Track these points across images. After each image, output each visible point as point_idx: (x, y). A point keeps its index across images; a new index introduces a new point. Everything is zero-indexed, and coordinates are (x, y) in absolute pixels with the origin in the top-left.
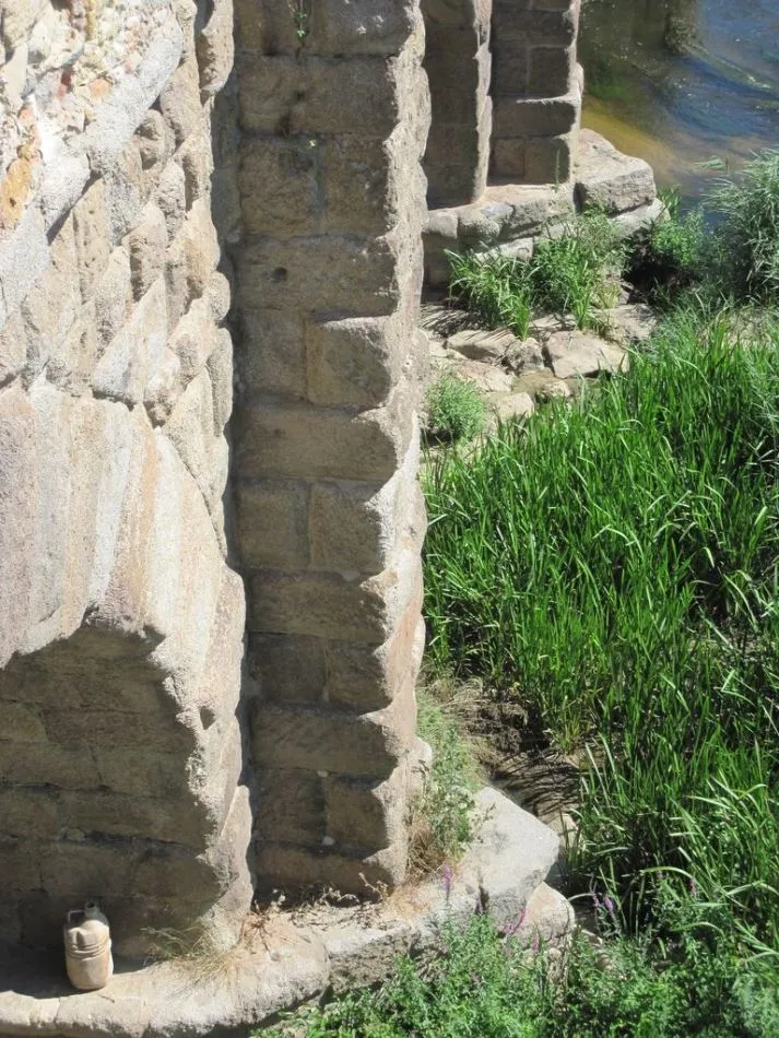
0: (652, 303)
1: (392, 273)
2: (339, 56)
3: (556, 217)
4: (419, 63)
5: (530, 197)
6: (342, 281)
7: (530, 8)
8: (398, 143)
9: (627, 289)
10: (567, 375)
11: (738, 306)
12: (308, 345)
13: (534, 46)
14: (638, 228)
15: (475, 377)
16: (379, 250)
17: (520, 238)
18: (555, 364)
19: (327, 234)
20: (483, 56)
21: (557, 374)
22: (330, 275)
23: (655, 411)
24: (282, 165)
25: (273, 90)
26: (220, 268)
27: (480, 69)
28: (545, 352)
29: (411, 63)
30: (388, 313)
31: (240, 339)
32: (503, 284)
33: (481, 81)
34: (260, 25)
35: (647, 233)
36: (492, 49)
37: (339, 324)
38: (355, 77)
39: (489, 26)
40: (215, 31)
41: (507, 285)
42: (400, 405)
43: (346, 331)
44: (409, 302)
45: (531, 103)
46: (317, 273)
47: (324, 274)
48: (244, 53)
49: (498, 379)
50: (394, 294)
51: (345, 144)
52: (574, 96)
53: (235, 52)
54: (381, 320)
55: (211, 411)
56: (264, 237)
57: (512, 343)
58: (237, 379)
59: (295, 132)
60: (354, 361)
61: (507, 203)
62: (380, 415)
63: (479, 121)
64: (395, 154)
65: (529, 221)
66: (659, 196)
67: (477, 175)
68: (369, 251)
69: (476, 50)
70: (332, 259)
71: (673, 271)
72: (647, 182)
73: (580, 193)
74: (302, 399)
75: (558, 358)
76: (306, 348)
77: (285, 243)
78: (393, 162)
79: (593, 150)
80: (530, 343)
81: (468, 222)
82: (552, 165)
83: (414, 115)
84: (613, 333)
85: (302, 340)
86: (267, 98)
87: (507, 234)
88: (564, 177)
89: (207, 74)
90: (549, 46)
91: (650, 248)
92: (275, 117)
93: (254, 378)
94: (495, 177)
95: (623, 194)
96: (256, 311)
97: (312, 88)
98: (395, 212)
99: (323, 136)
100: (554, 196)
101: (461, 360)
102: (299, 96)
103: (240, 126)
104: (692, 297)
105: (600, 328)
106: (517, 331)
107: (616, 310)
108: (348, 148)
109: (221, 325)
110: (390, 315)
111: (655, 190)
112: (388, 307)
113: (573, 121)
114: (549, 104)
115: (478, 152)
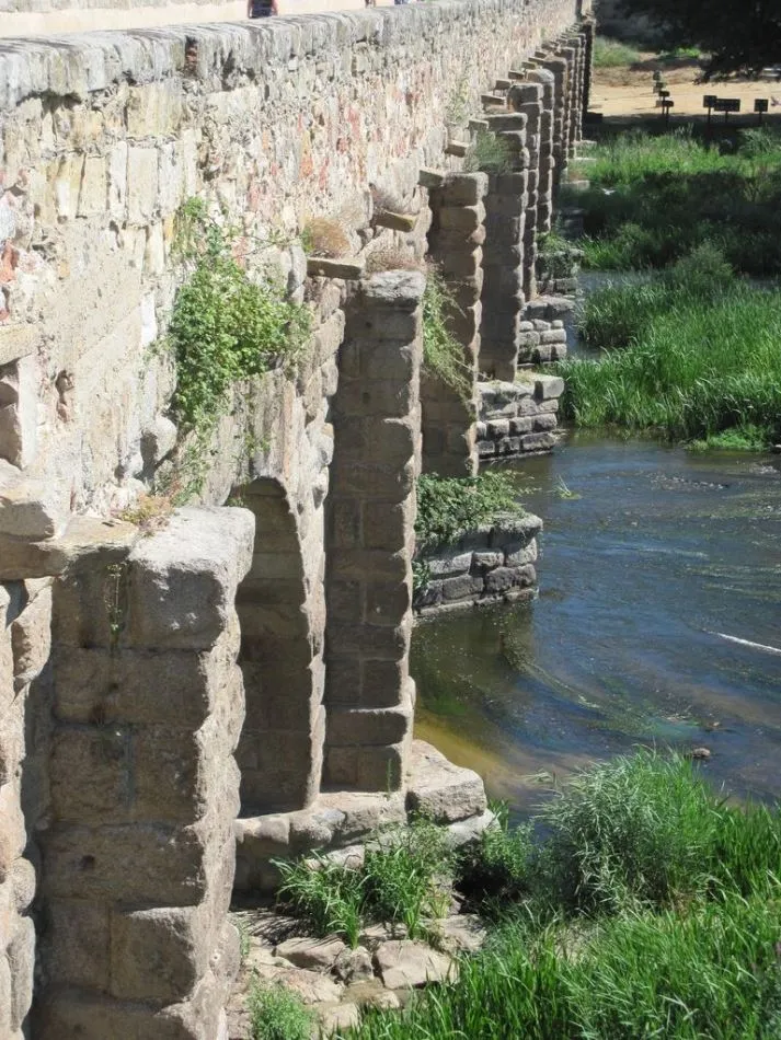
0: (483, 914)
1: (199, 862)
2: (153, 650)
3: (387, 825)
4: (233, 660)
5: (361, 803)
6: (150, 870)
7: (363, 623)
8: (209, 734)
9: (458, 899)
10: (398, 985)
11: (567, 918)
12: (113, 936)
13: (365, 659)
14: (469, 838)
15: (303, 985)
16: (188, 839)
17: (353, 844)
18: (385, 974)
19: (136, 823)
20: (317, 667)
21: (386, 983)
22: (137, 863)
23: (482, 1023)
24: (93, 753)
25: (88, 681)
26: (26, 855)
27: (314, 679)
28: (375, 961)
29: (224, 659)
30: (196, 903)
31: (44, 930)
32: (334, 892)
33: (314, 691)
34: (77, 618)
35: (476, 844)
36: (326, 660)
37: (146, 914)
38: (168, 670)
39: (323, 638)
40: (32, 622)
41: (337, 893)
42: (204, 1000)
43: (152, 921)
44: (218, 894)
45: (364, 713)
46: (125, 862)
47: (132, 863)
48: (62, 645)
49: (327, 988)
50: (201, 884)
51: (157, 733)
52: (406, 706)
53: (52, 644)
54: (188, 910)
55: (9, 1004)
56: (73, 824)
57: (342, 951)
58: (40, 971)
59: (107, 722)
60: (159, 952)
61: (339, 810)
62: (183, 1010)
63: (312, 729)
64: (205, 744)
65: (360, 828)
66: (489, 807)
67: (310, 781)
68: (176, 840)
69: (309, 661)
70: (140, 847)
71: (503, 883)
72: (478, 793)
73: (412, 801)
74: (105, 992)
75: (388, 967)
76: (110, 939)
77: (94, 831)
78: (203, 752)
79: (424, 761)
80: (361, 952)
81: (300, 828)
82: (384, 775)
83: (227, 708)
84: (443, 943)
85: (107, 931)
86: (82, 688)
87: (338, 841)
88: (396, 785)
89: (22, 663)
90: (382, 659)
91: (482, 858)
92: (88, 707)
93: (57, 970)
94: (329, 784)
95: (454, 803)
96: (62, 900)
97: (126, 679)
98: (204, 802)
99: (135, 726)
100: (385, 804)
101: (289, 968)
102: (114, 687)
103: (54, 715)
104: (522, 909)
105: (431, 937)
106: (347, 939)
107: (448, 921)
108: (159, 738)
109: (24, 913)
110: (197, 905)
111: (486, 801)
112: (195, 897)
113: (404, 731)
114: (381, 714)
115: (311, 759)
